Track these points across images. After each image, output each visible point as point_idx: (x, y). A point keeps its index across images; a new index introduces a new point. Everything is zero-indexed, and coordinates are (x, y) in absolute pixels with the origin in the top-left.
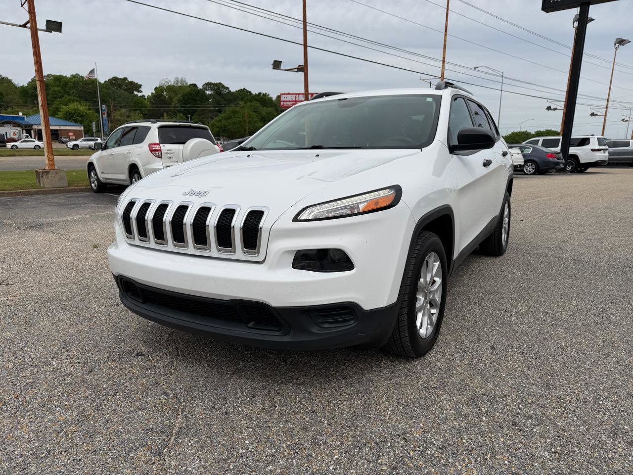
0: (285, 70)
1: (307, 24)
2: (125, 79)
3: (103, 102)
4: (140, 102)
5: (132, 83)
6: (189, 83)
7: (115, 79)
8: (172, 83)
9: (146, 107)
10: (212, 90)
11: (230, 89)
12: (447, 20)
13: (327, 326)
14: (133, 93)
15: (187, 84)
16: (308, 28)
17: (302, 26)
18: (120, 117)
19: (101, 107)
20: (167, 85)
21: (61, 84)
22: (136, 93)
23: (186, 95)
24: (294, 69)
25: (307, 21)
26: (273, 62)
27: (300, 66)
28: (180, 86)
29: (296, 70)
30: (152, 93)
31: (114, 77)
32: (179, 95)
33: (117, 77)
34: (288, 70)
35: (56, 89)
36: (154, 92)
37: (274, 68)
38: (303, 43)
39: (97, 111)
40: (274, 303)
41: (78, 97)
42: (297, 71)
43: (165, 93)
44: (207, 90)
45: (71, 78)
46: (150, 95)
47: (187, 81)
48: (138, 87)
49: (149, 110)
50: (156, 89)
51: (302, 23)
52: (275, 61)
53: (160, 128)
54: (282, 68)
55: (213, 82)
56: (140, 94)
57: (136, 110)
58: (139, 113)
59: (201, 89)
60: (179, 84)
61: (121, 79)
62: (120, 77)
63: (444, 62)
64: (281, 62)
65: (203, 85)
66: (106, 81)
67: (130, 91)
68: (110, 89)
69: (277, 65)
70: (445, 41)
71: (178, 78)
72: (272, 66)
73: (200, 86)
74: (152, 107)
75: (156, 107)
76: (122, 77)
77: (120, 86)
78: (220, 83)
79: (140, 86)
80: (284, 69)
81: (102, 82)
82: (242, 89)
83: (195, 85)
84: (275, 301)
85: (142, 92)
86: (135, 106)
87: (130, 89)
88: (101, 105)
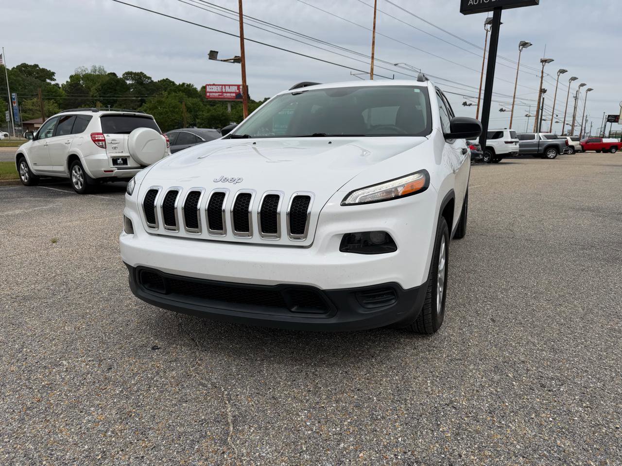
0: (222, 61)
1: (243, 16)
2: (36, 66)
3: (12, 90)
4: (54, 90)
5: (44, 70)
6: (108, 72)
7: (24, 65)
8: (89, 71)
9: (60, 96)
10: (133, 79)
11: (152, 79)
12: (375, 18)
13: (370, 306)
14: (44, 81)
15: (105, 72)
16: (244, 20)
17: (238, 18)
18: (32, 106)
19: (11, 95)
20: (84, 73)
22: (48, 81)
23: (104, 85)
24: (230, 60)
25: (243, 14)
26: (209, 52)
27: (236, 57)
28: (98, 75)
29: (232, 61)
30: (67, 82)
31: (23, 64)
32: (98, 84)
33: (27, 63)
34: (224, 61)
36: (69, 80)
37: (210, 59)
38: (239, 36)
39: (6, 99)
40: (324, 285)
42: (234, 62)
43: (81, 82)
44: (128, 80)
46: (65, 83)
47: (105, 70)
48: (50, 75)
49: (64, 99)
50: (71, 77)
51: (238, 15)
52: (211, 51)
53: (102, 117)
54: (218, 58)
55: (134, 71)
56: (53, 83)
57: (50, 99)
58: (54, 103)
59: (121, 78)
60: (97, 73)
61: (31, 66)
62: (29, 64)
63: (373, 58)
64: (217, 52)
65: (124, 75)
66: (14, 68)
67: (42, 79)
68: (18, 76)
69: (213, 55)
70: (374, 37)
71: (95, 67)
72: (208, 56)
73: (120, 75)
74: (68, 96)
75: (72, 96)
76: (33, 64)
77: (30, 73)
78: (141, 73)
79: (53, 74)
80: (220, 59)
81: (10, 68)
82: (165, 79)
83: (114, 74)
84: (325, 284)
85: (55, 80)
86: (49, 96)
87: (41, 76)
88: (11, 93)
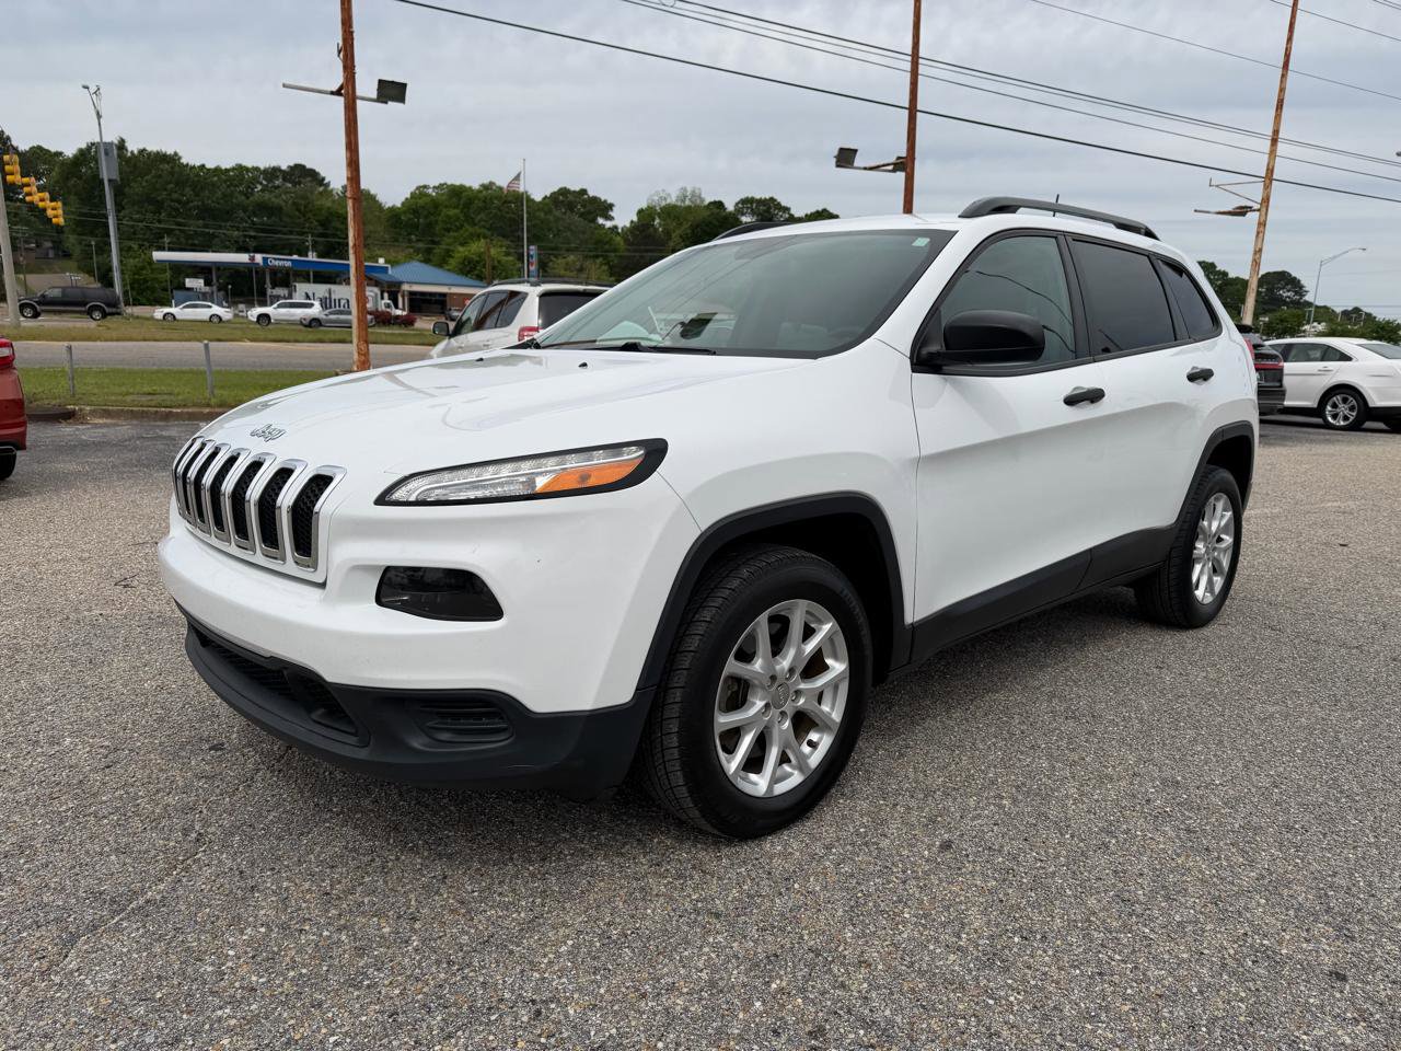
0: (865, 169)
1: (921, 61)
2: (583, 192)
3: (532, 239)
4: (607, 239)
5: (595, 200)
6: (708, 199)
7: (564, 192)
8: (672, 200)
9: (615, 250)
10: (753, 213)
11: (792, 212)
12: (1290, 39)
13: (445, 736)
14: (594, 220)
15: (702, 200)
16: (921, 69)
17: (908, 66)
18: (566, 270)
19: (528, 249)
20: (663, 203)
21: (462, 202)
22: (601, 221)
23: (698, 226)
24: (884, 166)
25: (921, 55)
26: (836, 153)
27: (899, 158)
28: (689, 207)
29: (890, 168)
30: (632, 222)
31: (561, 189)
32: (686, 226)
33: (568, 187)
34: (871, 169)
35: (452, 212)
36: (635, 219)
37: (838, 166)
38: (907, 105)
39: (520, 258)
40: (332, 674)
41: (489, 229)
42: (894, 171)
43: (657, 221)
44: (743, 214)
45: (479, 191)
46: (628, 225)
47: (703, 196)
48: (605, 209)
49: (621, 256)
50: (640, 212)
51: (909, 58)
52: (841, 150)
53: (543, 296)
54: (856, 164)
55: (758, 197)
56: (608, 224)
57: (597, 257)
58: (601, 264)
59: (730, 213)
60: (687, 203)
61: (574, 192)
62: (572, 189)
63: (1274, 141)
64: (856, 151)
65: (737, 204)
66: (546, 196)
67: (590, 217)
68: (550, 212)
69: (845, 158)
70: (1282, 90)
71: (685, 189)
72: (835, 160)
73: (730, 207)
74: (629, 250)
75: (635, 251)
76: (578, 189)
77: (571, 207)
78: (772, 199)
79: (611, 206)
80: (863, 165)
81: (538, 197)
82: (820, 209)
83: (719, 205)
84: (336, 670)
85: (613, 218)
86: (596, 249)
87: (589, 213)
88: (528, 246)
